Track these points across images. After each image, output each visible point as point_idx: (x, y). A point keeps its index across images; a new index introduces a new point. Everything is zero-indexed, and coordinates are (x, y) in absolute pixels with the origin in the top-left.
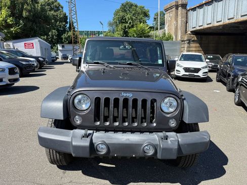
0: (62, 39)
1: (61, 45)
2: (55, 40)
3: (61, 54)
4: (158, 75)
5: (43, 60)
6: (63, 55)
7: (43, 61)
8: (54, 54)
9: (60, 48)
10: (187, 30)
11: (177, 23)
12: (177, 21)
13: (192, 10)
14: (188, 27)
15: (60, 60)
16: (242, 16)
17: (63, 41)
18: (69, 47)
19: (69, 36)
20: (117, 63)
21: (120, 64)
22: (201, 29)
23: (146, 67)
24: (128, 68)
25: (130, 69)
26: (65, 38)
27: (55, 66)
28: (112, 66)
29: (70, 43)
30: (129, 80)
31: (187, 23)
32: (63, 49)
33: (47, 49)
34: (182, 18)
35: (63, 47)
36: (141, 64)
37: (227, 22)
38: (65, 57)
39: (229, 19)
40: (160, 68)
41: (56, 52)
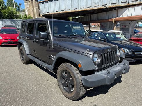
10: (40, 14)
11: (34, 10)
12: (33, 8)
13: (41, 3)
14: (40, 12)
16: (68, 10)
22: (48, 14)
31: (39, 10)
34: (36, 7)
37: (61, 12)
39: (62, 11)
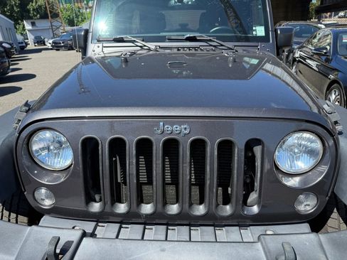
0: (28, 11)
1: (30, 21)
2: (17, 13)
3: (33, 37)
4: (255, 61)
5: (9, 46)
6: (36, 38)
7: (10, 49)
8: (20, 38)
9: (28, 26)
15: (31, 46)
17: (31, 15)
18: (43, 24)
19: (40, 7)
20: (162, 39)
21: (171, 40)
23: (230, 45)
24: (189, 48)
25: (193, 51)
26: (34, 10)
27: (30, 56)
28: (152, 45)
29: (44, 17)
30: (194, 77)
32: (35, 28)
33: (10, 29)
35: (33, 24)
36: (218, 38)
38: (40, 41)
40: (260, 45)
41: (22, 34)
